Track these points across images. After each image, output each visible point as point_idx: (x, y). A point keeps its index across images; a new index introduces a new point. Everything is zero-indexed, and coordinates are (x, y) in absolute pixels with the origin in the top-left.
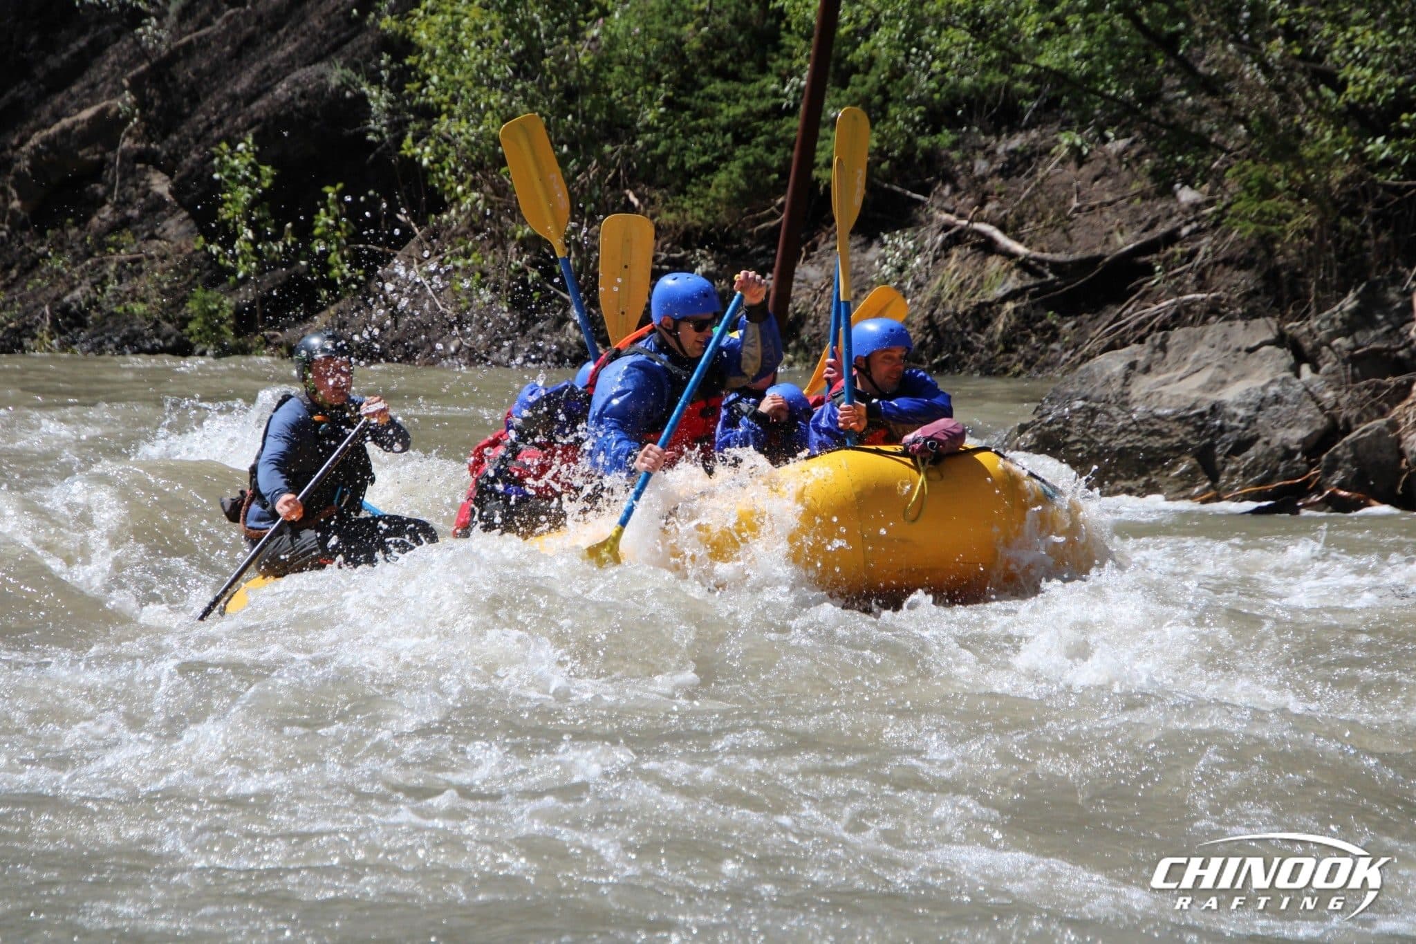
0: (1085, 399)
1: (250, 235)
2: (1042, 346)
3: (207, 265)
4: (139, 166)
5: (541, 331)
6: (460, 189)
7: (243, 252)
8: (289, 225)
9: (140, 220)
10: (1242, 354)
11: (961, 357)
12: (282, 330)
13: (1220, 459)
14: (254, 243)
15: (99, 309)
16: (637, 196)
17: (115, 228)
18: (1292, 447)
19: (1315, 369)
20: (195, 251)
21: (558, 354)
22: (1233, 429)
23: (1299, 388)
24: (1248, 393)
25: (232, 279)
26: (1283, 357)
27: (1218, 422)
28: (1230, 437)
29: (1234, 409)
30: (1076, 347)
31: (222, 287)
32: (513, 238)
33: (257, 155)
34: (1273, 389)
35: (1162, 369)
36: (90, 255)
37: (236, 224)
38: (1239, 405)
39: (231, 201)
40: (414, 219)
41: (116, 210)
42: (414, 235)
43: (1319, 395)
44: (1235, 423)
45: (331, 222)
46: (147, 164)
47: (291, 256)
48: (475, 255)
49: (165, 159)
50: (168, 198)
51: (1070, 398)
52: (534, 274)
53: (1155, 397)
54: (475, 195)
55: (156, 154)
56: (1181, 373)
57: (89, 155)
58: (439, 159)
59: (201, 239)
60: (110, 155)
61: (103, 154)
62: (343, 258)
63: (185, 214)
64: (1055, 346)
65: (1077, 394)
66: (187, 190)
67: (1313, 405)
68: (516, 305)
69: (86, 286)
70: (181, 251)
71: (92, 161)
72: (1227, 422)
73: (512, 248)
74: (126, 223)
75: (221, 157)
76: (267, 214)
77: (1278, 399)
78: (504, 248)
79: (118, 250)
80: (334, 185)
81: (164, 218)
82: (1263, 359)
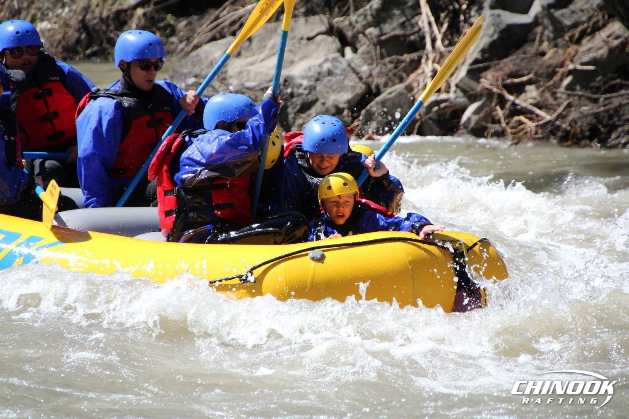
0: (196, 76)
2: (164, 39)
10: (305, 41)
11: (106, 49)
13: (291, 116)
18: (341, 106)
19: (355, 50)
22: (300, 95)
23: (344, 65)
24: (310, 69)
26: (333, 43)
27: (289, 91)
28: (298, 101)
29: (299, 81)
30: (188, 39)
34: (327, 66)
35: (249, 54)
38: (303, 78)
43: (358, 69)
44: (301, 91)
51: (186, 76)
53: (245, 74)
56: (262, 56)
64: (173, 39)
65: (190, 73)
67: (354, 76)
72: (296, 90)
77: (330, 73)
82: (319, 44)
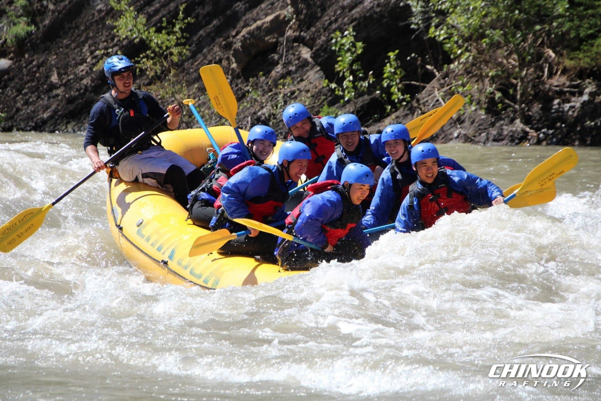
1: (351, 78)
3: (329, 94)
4: (295, 44)
5: (502, 125)
6: (459, 52)
7: (347, 87)
8: (371, 72)
9: (296, 72)
12: (367, 127)
14: (353, 82)
15: (275, 118)
16: (554, 52)
17: (283, 77)
20: (323, 87)
21: (511, 136)
25: (342, 101)
31: (336, 105)
32: (487, 76)
33: (355, 37)
36: (271, 90)
37: (344, 73)
39: (341, 61)
40: (435, 68)
41: (284, 67)
42: (435, 76)
45: (393, 70)
46: (300, 43)
47: (372, 88)
48: (468, 85)
49: (309, 40)
50: (310, 60)
52: (498, 95)
54: (468, 54)
55: (304, 38)
57: (270, 39)
58: (450, 37)
59: (327, 81)
60: (281, 39)
61: (277, 38)
62: (398, 89)
63: (319, 68)
66: (320, 56)
68: (488, 111)
69: (269, 107)
70: (316, 88)
71: (272, 43)
73: (487, 81)
74: (289, 73)
75: (337, 39)
76: (360, 67)
78: (483, 81)
79: (284, 86)
80: (394, 51)
81: (308, 71)
